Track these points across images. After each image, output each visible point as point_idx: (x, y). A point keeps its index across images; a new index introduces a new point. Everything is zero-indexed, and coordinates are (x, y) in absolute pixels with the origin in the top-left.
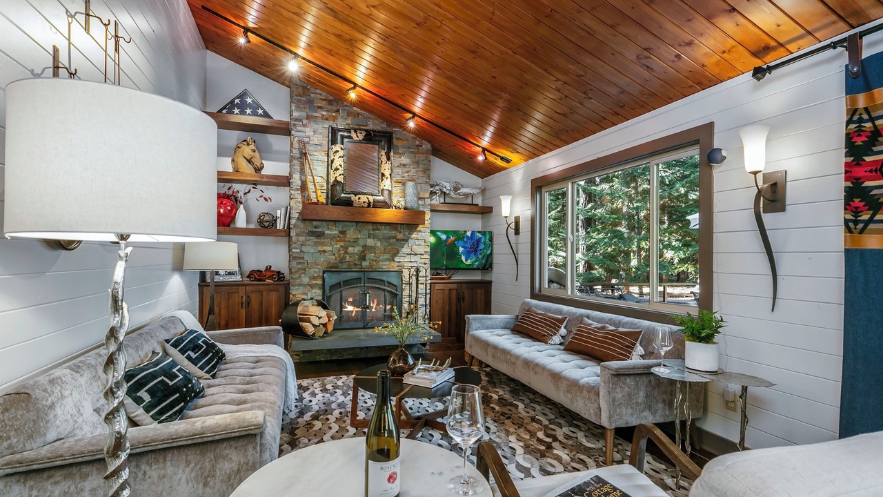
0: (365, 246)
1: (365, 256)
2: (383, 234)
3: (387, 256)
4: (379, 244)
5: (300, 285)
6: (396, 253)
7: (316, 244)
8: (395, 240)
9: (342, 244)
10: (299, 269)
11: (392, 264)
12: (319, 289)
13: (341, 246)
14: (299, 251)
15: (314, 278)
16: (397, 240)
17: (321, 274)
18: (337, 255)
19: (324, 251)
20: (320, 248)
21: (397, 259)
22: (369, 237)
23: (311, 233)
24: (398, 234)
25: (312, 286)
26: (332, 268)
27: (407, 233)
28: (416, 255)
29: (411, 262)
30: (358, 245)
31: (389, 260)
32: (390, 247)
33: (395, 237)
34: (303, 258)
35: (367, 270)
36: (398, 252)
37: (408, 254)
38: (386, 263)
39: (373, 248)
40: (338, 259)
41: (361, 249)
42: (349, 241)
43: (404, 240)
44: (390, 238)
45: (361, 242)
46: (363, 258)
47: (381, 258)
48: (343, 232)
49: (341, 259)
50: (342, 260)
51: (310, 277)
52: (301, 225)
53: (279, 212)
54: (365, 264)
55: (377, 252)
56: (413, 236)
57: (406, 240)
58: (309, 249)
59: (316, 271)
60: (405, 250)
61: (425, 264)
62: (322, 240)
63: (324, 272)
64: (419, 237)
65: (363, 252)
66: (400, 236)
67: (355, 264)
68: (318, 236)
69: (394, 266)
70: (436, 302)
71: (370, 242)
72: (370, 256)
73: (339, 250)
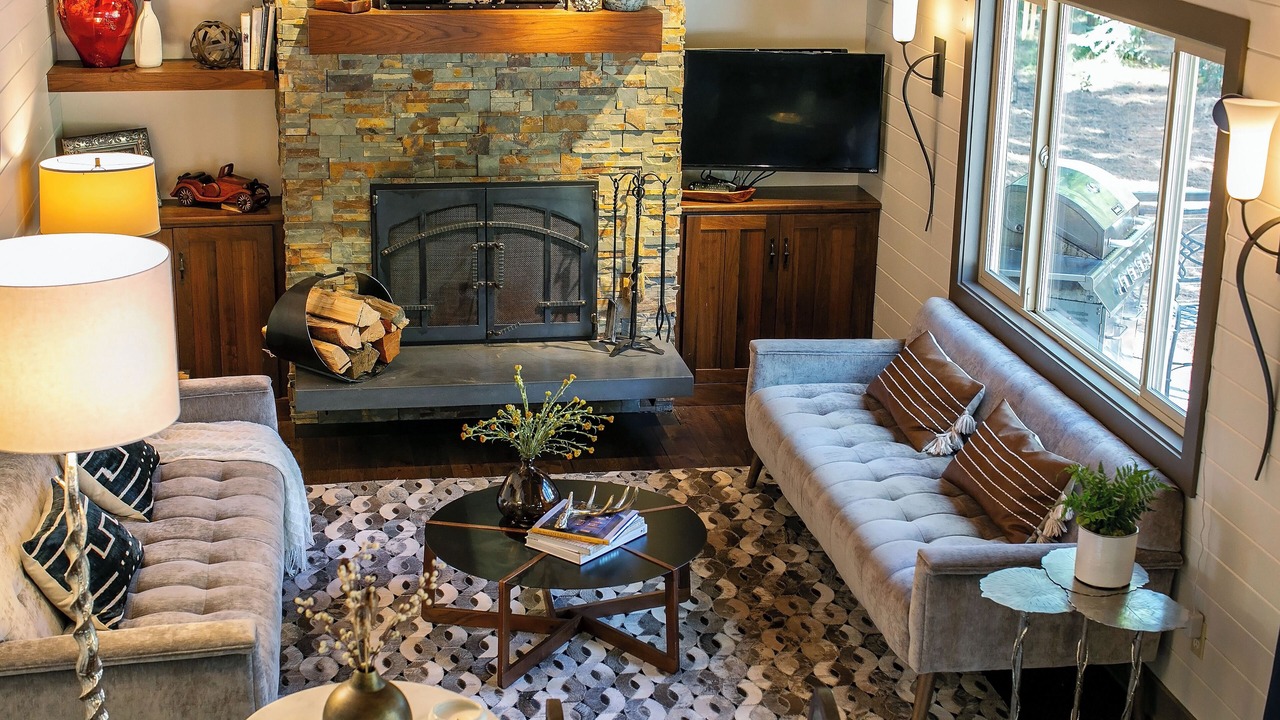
0: (488, 111)
1: (486, 141)
2: (541, 75)
3: (550, 140)
4: (527, 105)
5: (309, 225)
6: (580, 130)
7: (351, 112)
8: (575, 92)
9: (421, 108)
10: (307, 182)
11: (567, 160)
12: (363, 233)
13: (420, 116)
14: (303, 131)
15: (347, 206)
16: (584, 91)
17: (366, 195)
18: (407, 141)
19: (372, 131)
20: (361, 123)
21: (581, 147)
22: (498, 87)
23: (336, 82)
24: (585, 74)
25: (343, 228)
26: (395, 176)
27: (612, 71)
28: (639, 132)
29: (623, 154)
30: (467, 110)
31: (559, 151)
32: (561, 113)
33: (576, 84)
34: (315, 152)
35: (494, 180)
36: (585, 128)
37: (614, 132)
38: (549, 159)
39: (506, 119)
40: (412, 152)
41: (475, 121)
42: (440, 100)
43: (602, 90)
44: (560, 85)
45: (476, 101)
46: (482, 147)
47: (536, 144)
48: (422, 76)
49: (420, 152)
50: (422, 155)
51: (336, 204)
52: (308, 61)
53: (245, 20)
54: (487, 163)
55: (523, 127)
56: (629, 78)
57: (610, 91)
58: (332, 126)
59: (354, 187)
60: (607, 119)
61: (667, 159)
62: (366, 101)
63: (374, 188)
64: (649, 79)
65: (482, 128)
66: (590, 79)
67: (459, 165)
68: (355, 88)
69: (570, 169)
70: (702, 267)
71: (502, 100)
72: (503, 139)
73: (414, 128)
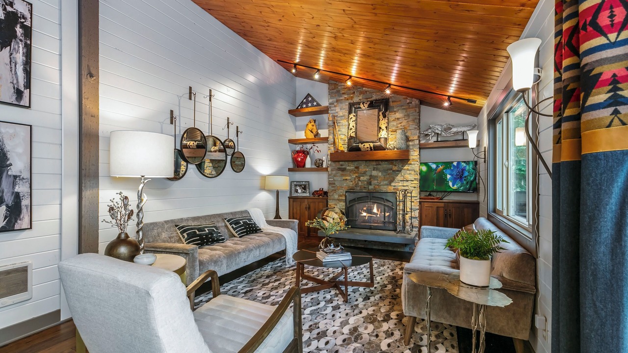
0: (371, 176)
1: (371, 182)
2: (383, 167)
3: (386, 182)
4: (380, 174)
5: (333, 199)
6: (393, 180)
7: (342, 175)
8: (391, 171)
9: (357, 175)
10: (333, 190)
11: (390, 187)
12: (344, 202)
13: (356, 176)
14: (332, 179)
15: (341, 196)
16: (394, 171)
17: (345, 193)
18: (354, 182)
19: (346, 180)
20: (344, 178)
21: (393, 184)
22: (374, 170)
23: (339, 169)
24: (394, 167)
25: (340, 200)
26: (351, 189)
27: (400, 166)
28: (407, 181)
29: (403, 186)
30: (366, 175)
31: (386, 185)
32: (388, 176)
33: (392, 169)
34: (335, 184)
35: (372, 191)
36: (394, 180)
37: (401, 181)
38: (385, 187)
39: (375, 177)
40: (354, 184)
41: (368, 178)
42: (361, 173)
43: (398, 171)
44: (388, 170)
45: (369, 173)
46: (370, 183)
47: (382, 183)
48: (357, 168)
49: (356, 184)
50: (357, 185)
51: (338, 195)
52: (333, 164)
53: (324, 157)
54: (370, 187)
55: (379, 179)
56: (405, 168)
57: (400, 171)
58: (338, 178)
59: (342, 191)
60: (399, 178)
61: (415, 187)
62: (345, 173)
63: (346, 192)
64: (409, 168)
65: (370, 179)
66: (395, 168)
67: (365, 188)
68: (343, 170)
69: (391, 189)
70: (426, 216)
71: (374, 173)
72: (374, 182)
73: (355, 179)
